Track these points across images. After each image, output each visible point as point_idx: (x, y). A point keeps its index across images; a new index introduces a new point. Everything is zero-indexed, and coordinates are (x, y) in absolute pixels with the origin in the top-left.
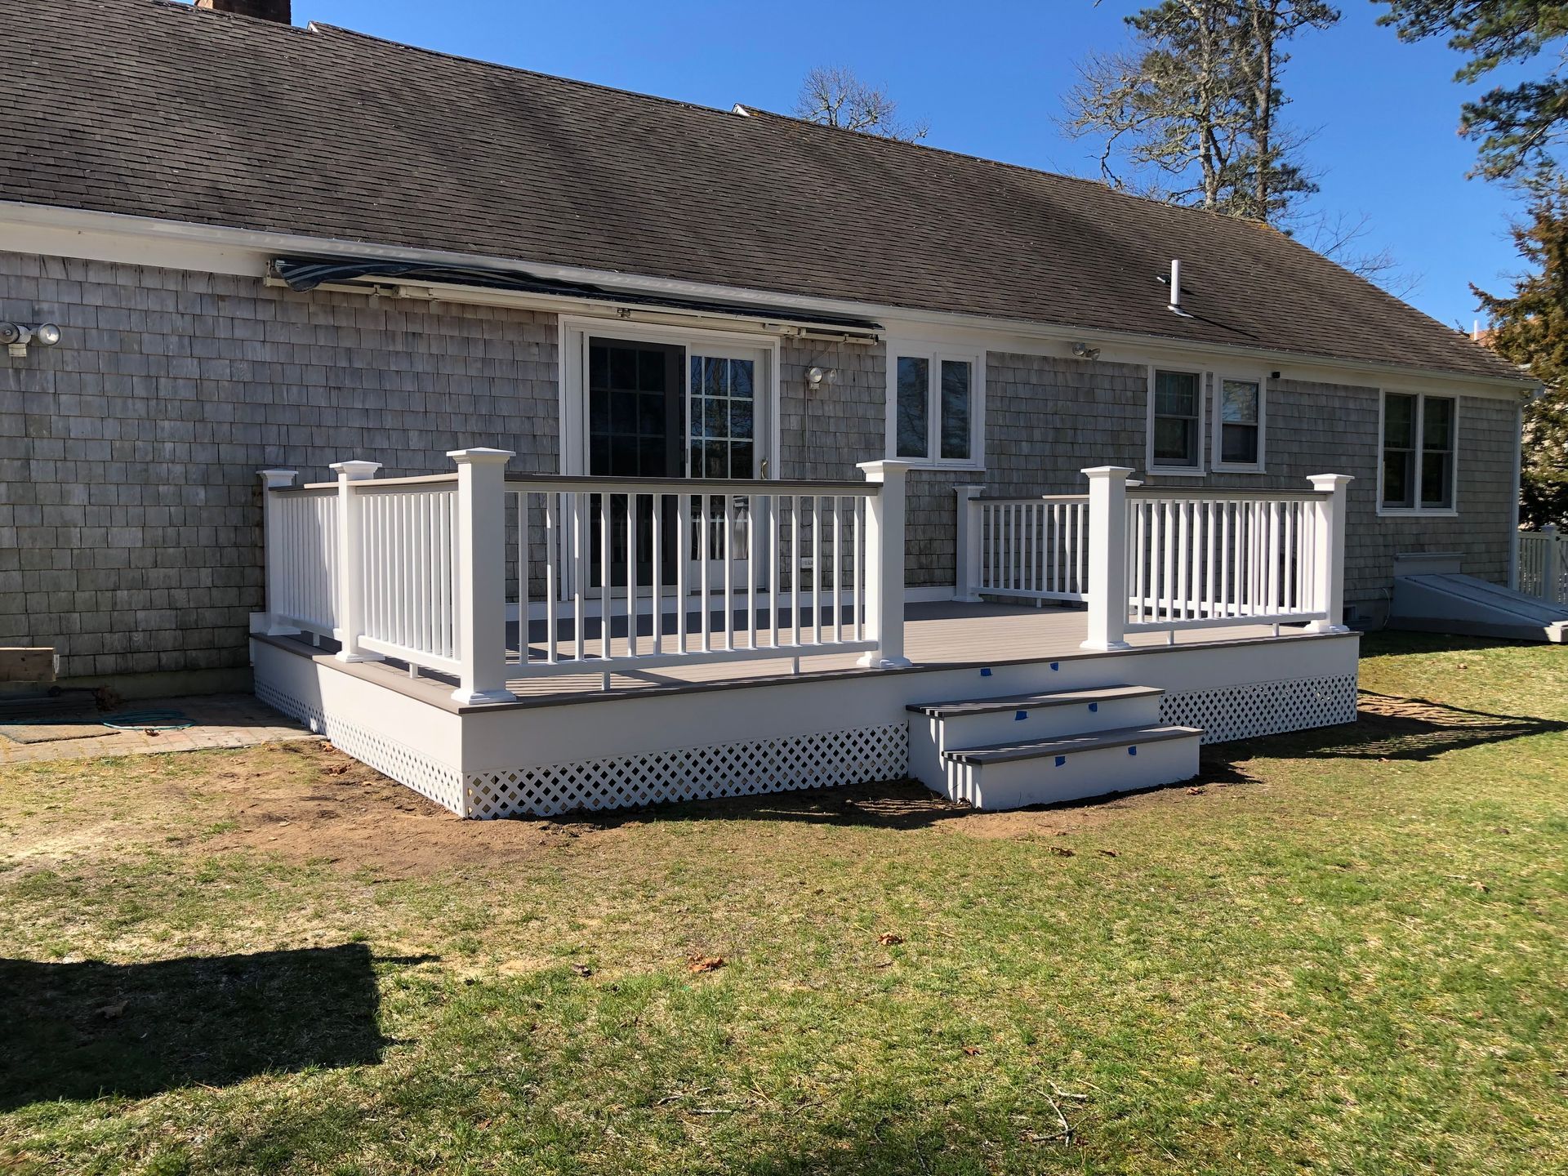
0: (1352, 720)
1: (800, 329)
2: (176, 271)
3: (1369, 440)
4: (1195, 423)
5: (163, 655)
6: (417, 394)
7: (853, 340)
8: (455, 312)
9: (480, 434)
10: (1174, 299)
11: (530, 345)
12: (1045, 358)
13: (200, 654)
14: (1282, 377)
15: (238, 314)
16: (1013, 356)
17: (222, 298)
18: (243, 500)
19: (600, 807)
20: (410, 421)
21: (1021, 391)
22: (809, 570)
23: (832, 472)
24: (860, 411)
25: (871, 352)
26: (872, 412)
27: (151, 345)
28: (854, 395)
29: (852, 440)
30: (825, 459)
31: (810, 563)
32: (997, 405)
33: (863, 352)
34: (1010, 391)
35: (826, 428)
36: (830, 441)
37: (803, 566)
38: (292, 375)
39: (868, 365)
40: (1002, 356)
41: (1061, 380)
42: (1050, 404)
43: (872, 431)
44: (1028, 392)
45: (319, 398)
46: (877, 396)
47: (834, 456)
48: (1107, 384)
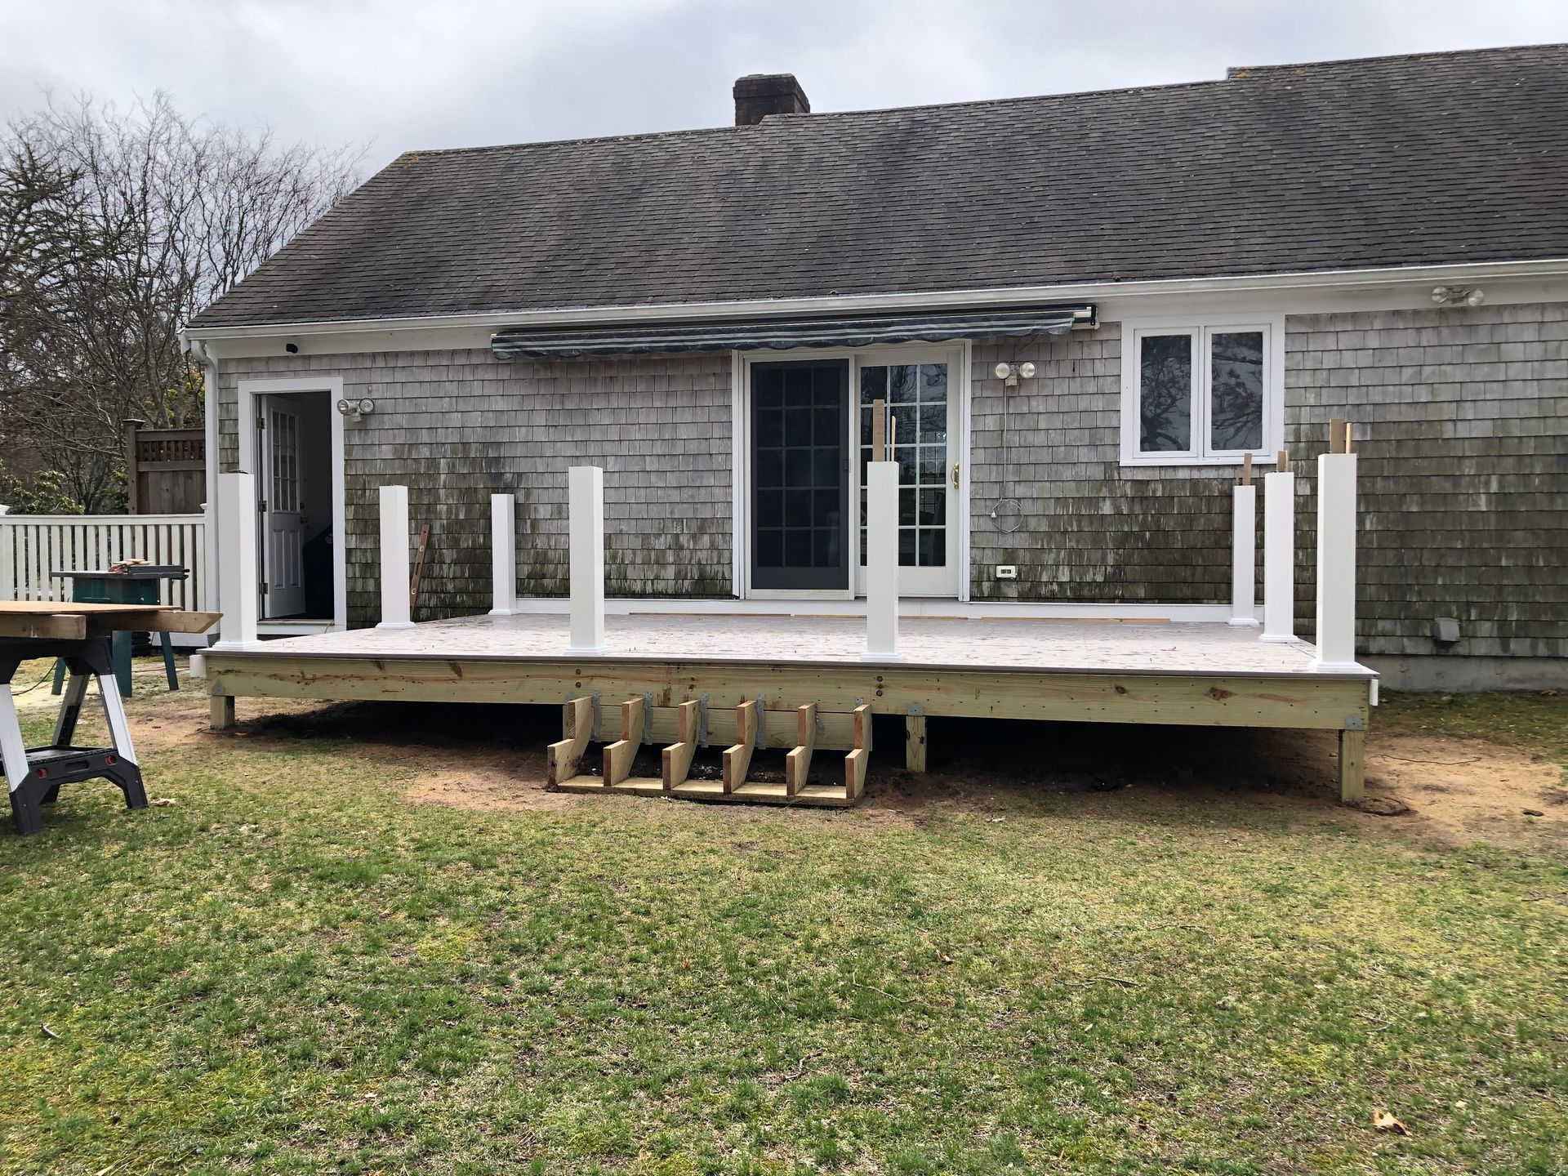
6: (613, 427)
11: (707, 375)
15: (486, 377)
20: (608, 448)
21: (1348, 359)
22: (1009, 579)
23: (1043, 474)
24: (1083, 403)
25: (1099, 338)
26: (1099, 403)
27: (435, 406)
28: (1075, 386)
29: (1071, 437)
30: (1033, 459)
31: (1009, 571)
32: (1306, 379)
33: (1087, 338)
34: (1329, 361)
35: (1033, 425)
36: (1040, 439)
37: (999, 575)
38: (522, 418)
39: (1096, 351)
40: (1315, 319)
41: (1428, 337)
42: (1407, 373)
43: (1100, 424)
44: (1364, 359)
45: (540, 435)
46: (1108, 385)
47: (1045, 456)
48: (1529, 334)
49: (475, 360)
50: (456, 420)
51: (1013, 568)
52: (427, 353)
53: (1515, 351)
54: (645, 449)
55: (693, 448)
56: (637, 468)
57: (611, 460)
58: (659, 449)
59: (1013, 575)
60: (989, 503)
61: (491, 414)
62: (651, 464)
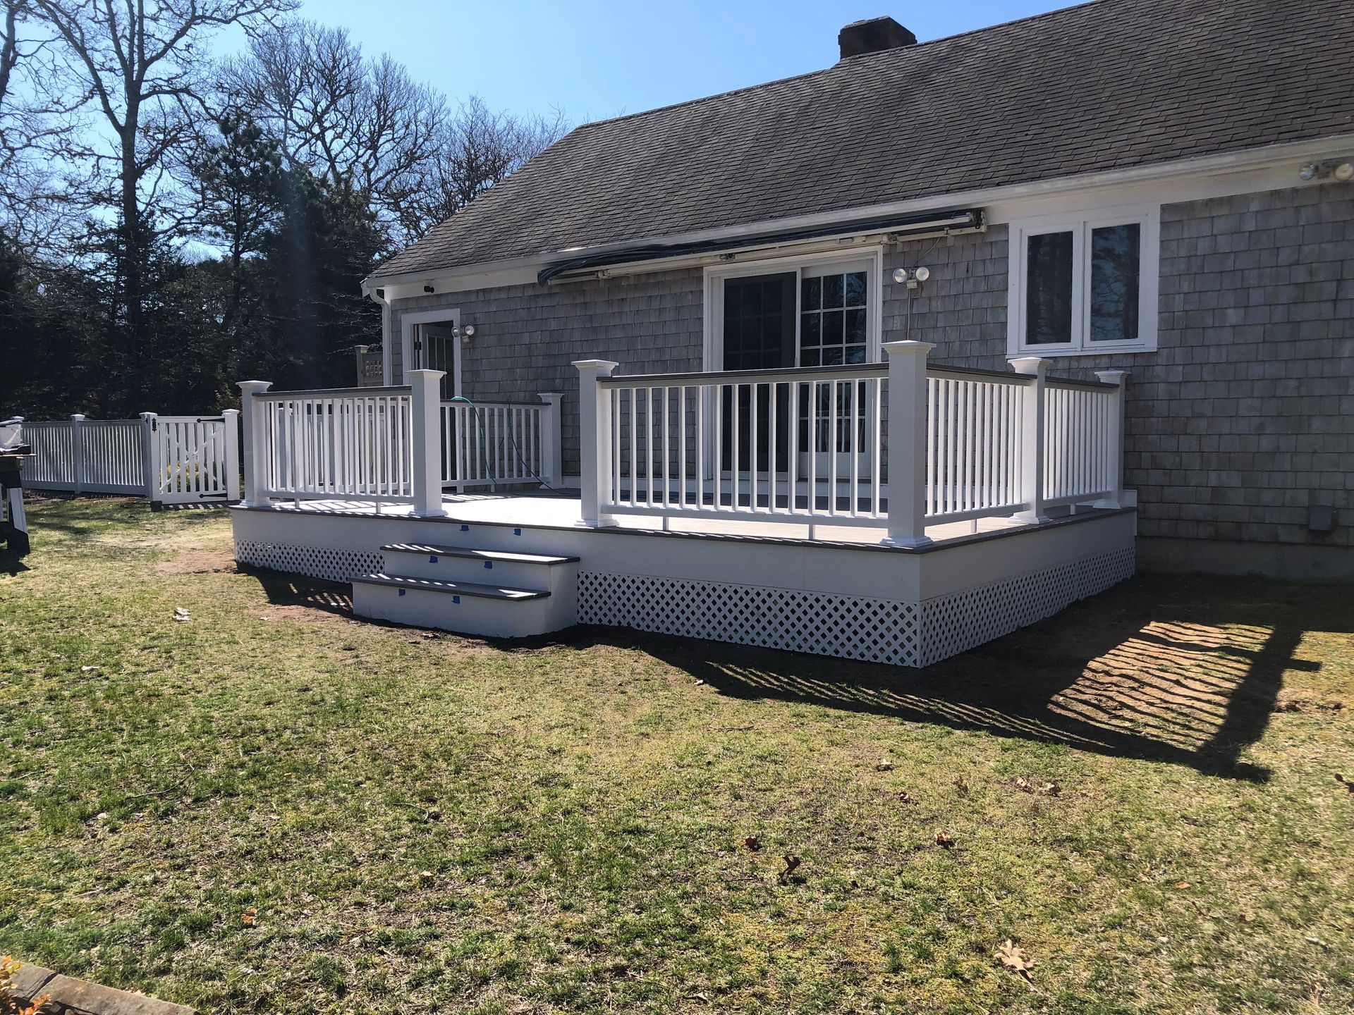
7: (956, 232)
8: (643, 280)
11: (687, 293)
12: (1276, 194)
16: (1209, 203)
21: (1223, 244)
24: (975, 301)
25: (987, 240)
26: (988, 301)
27: (513, 328)
28: (969, 286)
29: (965, 333)
32: (1181, 268)
33: (979, 241)
34: (1204, 247)
35: (932, 324)
36: (939, 336)
39: (987, 252)
40: (1191, 206)
42: (1285, 254)
43: (990, 321)
44: (1240, 242)
46: (997, 283)
50: (526, 338)
55: (676, 354)
57: (622, 366)
61: (547, 333)
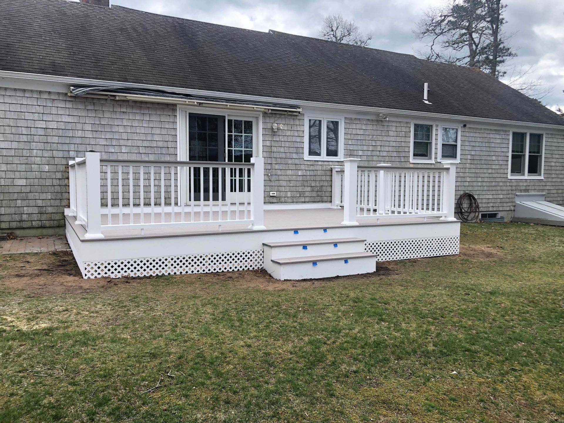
0: (457, 253)
1: (269, 109)
2: (37, 91)
3: (505, 150)
4: (431, 143)
5: (33, 222)
6: (124, 133)
7: (290, 113)
9: (148, 147)
10: (426, 97)
11: (166, 116)
12: (368, 120)
13: (47, 222)
14: (467, 126)
15: (60, 105)
16: (355, 119)
17: (54, 100)
18: (62, 169)
19: (137, 276)
20: (122, 142)
21: (359, 132)
22: (274, 196)
23: (283, 161)
24: (294, 139)
25: (298, 118)
26: (298, 140)
27: (28, 116)
28: (292, 133)
29: (291, 150)
30: (280, 156)
31: (274, 194)
32: (349, 137)
33: (295, 118)
34: (354, 132)
35: (280, 145)
36: (282, 150)
37: (271, 195)
38: (79, 126)
39: (297, 122)
40: (351, 119)
41: (375, 127)
42: (371, 137)
43: (299, 146)
44: (361, 132)
45: (89, 135)
46: (301, 134)
47: (283, 155)
48: (394, 129)
49: (53, 97)
50: (43, 125)
51: (275, 192)
52: (24, 91)
53: (391, 133)
54: (139, 143)
55: (160, 144)
56: (136, 152)
57: (124, 148)
58: (146, 144)
59: (275, 195)
60: (267, 170)
61: (62, 123)
62: (142, 150)
